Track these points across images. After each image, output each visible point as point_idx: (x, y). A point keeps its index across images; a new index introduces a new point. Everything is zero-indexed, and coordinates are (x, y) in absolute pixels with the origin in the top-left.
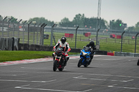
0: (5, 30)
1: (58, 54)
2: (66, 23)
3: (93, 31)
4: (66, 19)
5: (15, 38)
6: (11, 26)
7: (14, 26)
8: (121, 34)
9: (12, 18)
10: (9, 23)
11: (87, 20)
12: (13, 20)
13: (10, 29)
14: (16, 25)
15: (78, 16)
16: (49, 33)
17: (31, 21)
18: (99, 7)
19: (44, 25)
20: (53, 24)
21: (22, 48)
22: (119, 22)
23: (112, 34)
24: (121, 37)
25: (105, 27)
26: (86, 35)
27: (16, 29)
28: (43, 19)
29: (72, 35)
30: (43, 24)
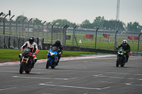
0: (30, 31)
1: (26, 55)
2: (86, 25)
3: (112, 32)
4: (87, 21)
5: (40, 38)
6: (36, 27)
7: (39, 27)
8: (138, 36)
9: (37, 20)
10: (34, 24)
11: (106, 22)
12: (38, 22)
13: (35, 30)
14: (41, 26)
15: (98, 19)
16: (71, 34)
17: (54, 23)
18: (118, 10)
19: (66, 27)
20: (75, 26)
21: (46, 48)
22: (136, 24)
23: (130, 35)
24: (138, 38)
25: (123, 29)
26: (105, 36)
27: (41, 30)
28: (65, 21)
29: (93, 36)
30: (66, 25)
